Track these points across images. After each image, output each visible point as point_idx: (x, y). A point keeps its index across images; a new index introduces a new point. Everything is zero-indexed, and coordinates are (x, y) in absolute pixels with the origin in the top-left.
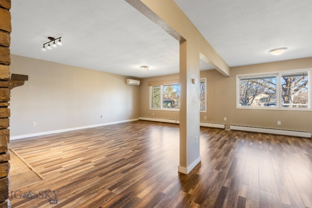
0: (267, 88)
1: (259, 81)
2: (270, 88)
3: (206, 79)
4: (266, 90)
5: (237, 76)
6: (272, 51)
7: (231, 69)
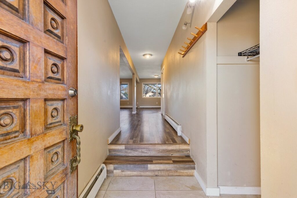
0: (153, 89)
1: (150, 85)
2: (154, 89)
3: (128, 83)
4: (152, 90)
5: (142, 83)
6: (155, 76)
7: (140, 79)
